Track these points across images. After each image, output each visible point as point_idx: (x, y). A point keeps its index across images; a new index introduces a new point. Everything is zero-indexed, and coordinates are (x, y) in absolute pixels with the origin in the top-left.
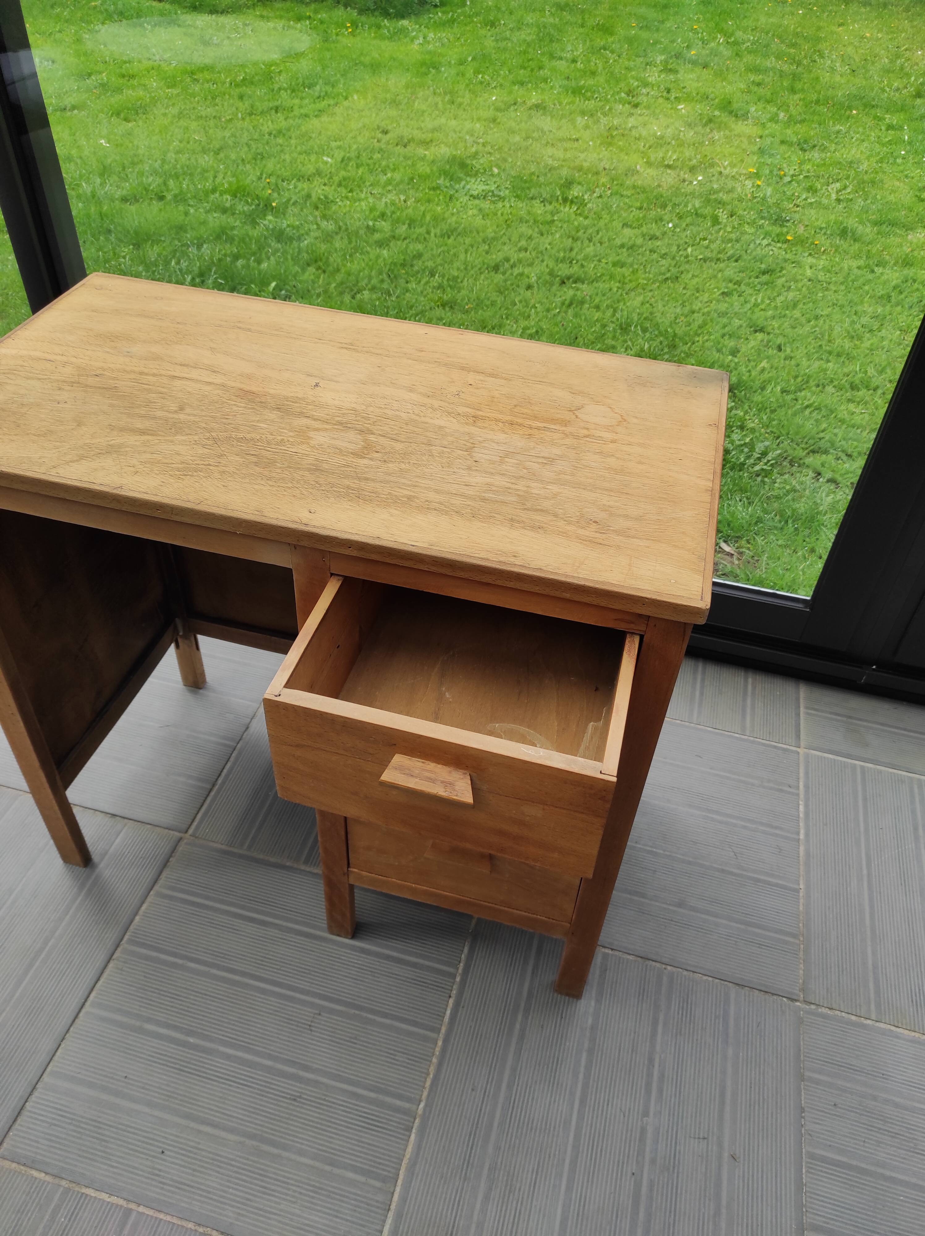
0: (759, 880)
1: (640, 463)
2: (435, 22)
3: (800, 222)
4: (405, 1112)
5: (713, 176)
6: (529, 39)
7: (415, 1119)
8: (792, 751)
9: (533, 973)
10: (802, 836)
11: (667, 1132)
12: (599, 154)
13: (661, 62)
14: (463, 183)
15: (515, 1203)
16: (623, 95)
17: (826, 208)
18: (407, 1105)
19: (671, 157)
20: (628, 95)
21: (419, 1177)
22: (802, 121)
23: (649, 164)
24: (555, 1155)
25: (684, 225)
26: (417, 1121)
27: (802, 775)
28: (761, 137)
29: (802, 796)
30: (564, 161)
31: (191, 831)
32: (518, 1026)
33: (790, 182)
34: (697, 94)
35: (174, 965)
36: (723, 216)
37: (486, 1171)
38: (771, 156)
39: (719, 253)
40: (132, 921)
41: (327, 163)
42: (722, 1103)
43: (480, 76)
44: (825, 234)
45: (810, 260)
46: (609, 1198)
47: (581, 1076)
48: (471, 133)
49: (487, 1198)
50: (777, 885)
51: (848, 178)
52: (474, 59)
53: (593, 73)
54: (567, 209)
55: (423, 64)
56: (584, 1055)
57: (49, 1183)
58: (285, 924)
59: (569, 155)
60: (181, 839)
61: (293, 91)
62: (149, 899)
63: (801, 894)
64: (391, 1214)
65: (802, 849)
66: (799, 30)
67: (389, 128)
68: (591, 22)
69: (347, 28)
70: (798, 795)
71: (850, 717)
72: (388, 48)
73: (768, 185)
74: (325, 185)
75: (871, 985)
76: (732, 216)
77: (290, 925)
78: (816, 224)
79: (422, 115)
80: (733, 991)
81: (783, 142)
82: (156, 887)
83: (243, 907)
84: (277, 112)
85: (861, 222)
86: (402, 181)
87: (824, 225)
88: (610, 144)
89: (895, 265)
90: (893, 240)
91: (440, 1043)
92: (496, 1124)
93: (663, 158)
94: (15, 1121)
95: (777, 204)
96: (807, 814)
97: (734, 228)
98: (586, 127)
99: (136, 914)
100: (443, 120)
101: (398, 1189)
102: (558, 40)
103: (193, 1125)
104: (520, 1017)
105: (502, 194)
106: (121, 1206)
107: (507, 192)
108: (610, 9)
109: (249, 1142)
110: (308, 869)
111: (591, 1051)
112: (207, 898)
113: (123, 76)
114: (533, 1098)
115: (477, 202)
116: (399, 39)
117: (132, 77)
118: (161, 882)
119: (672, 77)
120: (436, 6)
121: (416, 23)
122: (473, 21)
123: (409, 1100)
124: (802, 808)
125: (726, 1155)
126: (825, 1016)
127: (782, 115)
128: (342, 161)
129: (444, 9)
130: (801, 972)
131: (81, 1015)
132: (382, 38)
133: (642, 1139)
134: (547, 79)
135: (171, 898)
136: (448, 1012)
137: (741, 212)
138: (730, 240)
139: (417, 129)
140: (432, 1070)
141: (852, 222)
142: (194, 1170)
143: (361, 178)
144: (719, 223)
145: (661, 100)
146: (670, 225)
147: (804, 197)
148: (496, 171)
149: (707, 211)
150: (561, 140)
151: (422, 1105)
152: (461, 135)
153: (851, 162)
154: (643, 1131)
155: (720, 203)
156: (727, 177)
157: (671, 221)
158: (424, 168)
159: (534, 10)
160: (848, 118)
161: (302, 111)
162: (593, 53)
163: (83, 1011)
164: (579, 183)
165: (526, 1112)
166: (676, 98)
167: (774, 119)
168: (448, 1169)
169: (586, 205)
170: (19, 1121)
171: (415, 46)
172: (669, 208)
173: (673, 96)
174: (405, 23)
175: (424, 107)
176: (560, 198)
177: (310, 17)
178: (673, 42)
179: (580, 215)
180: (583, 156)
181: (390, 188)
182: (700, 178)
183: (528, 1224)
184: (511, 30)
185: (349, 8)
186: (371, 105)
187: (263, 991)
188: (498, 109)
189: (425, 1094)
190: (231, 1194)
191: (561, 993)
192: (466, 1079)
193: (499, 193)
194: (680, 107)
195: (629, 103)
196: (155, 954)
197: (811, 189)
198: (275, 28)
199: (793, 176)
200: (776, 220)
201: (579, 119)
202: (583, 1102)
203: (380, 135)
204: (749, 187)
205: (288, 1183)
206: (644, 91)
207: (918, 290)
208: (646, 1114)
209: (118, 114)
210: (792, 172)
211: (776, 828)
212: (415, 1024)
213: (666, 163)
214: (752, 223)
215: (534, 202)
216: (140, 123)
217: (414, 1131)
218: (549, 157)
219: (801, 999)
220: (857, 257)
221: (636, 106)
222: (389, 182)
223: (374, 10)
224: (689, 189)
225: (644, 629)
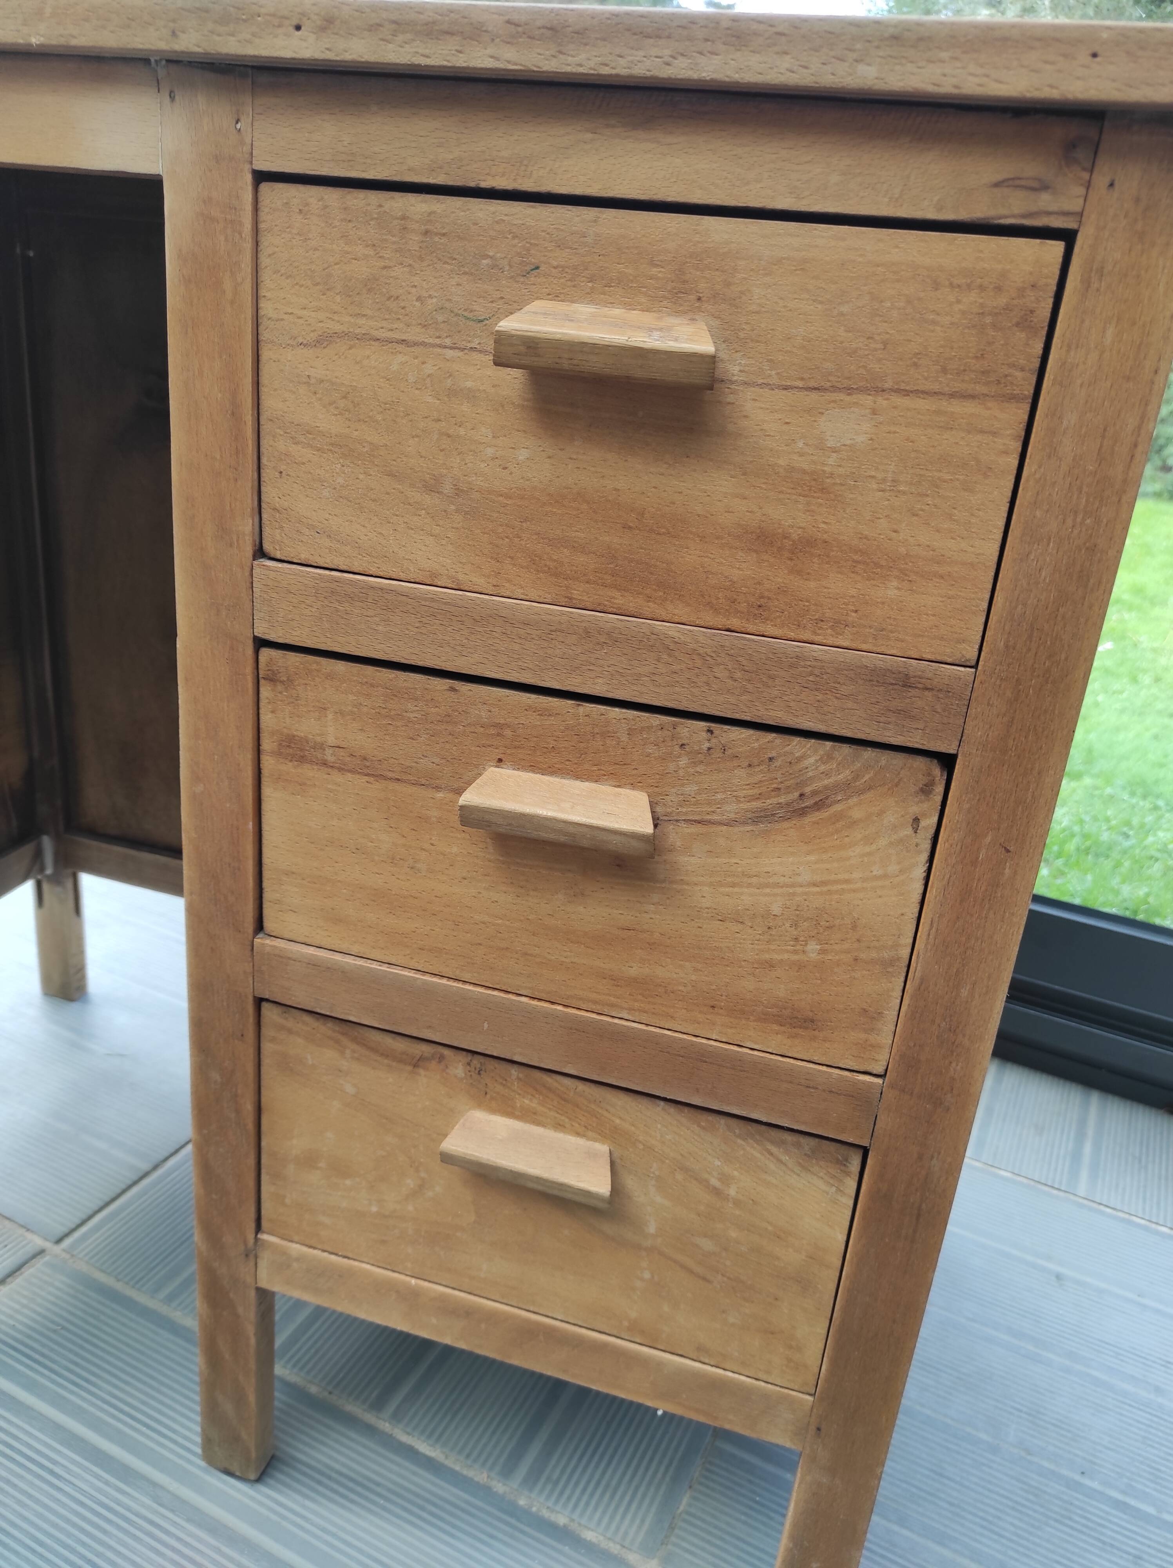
225: (1075, 205)
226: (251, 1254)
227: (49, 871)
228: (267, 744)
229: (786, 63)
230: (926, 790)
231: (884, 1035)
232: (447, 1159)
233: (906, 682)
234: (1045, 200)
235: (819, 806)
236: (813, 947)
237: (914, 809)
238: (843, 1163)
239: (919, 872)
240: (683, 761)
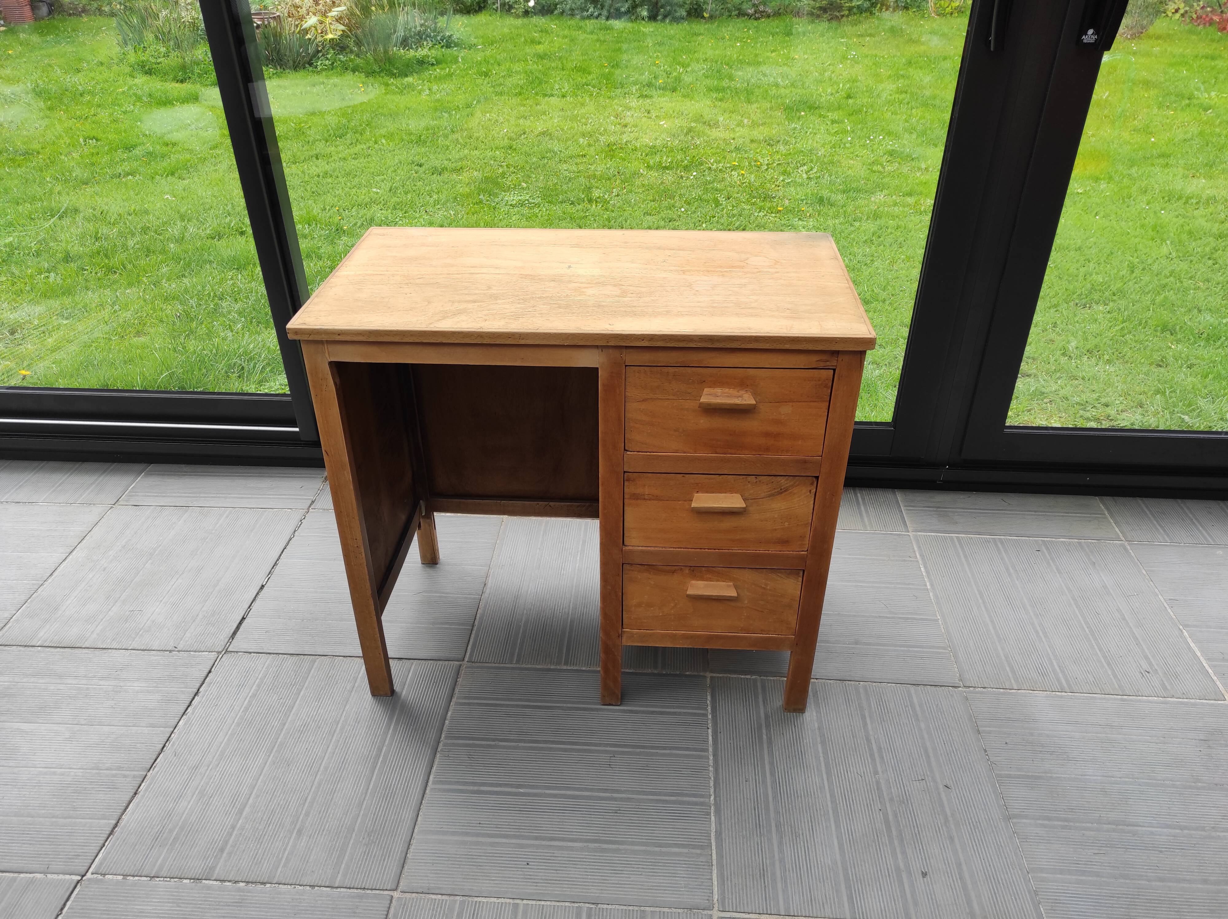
0: (908, 618)
1: (799, 280)
2: (436, 77)
3: (784, 197)
4: (702, 804)
5: (704, 171)
6: (521, 82)
7: (710, 807)
8: (905, 535)
9: (764, 703)
10: (929, 587)
11: (895, 781)
12: (606, 164)
13: (636, 90)
14: (500, 197)
15: (802, 842)
16: (612, 118)
17: (801, 185)
18: (702, 800)
19: (666, 161)
20: (617, 118)
21: (727, 841)
22: (764, 124)
23: (649, 167)
24: (820, 809)
25: (694, 208)
26: (712, 808)
27: (916, 549)
28: (734, 139)
29: (920, 562)
30: (578, 172)
31: (466, 659)
32: (765, 737)
33: (767, 170)
34: (674, 112)
35: (490, 746)
36: (722, 200)
37: (774, 828)
38: (746, 152)
39: (728, 225)
40: (443, 724)
41: (377, 193)
42: (928, 757)
43: (488, 115)
44: (807, 203)
45: (800, 223)
46: (868, 827)
47: (822, 759)
48: (494, 159)
49: (780, 843)
50: (921, 619)
51: (812, 161)
52: (478, 102)
53: (583, 105)
54: (594, 206)
55: (436, 109)
56: (820, 746)
57: (446, 900)
58: (565, 705)
59: (581, 168)
60: (460, 666)
61: (327, 141)
62: (451, 708)
63: (940, 623)
64: (715, 867)
65: (931, 594)
66: (741, 57)
67: (422, 161)
68: (570, 65)
69: (359, 88)
70: (918, 561)
71: (939, 507)
72: (402, 101)
73: (751, 173)
74: (381, 210)
75: (1008, 669)
76: (729, 199)
77: (569, 705)
78: (798, 197)
79: (447, 149)
80: (912, 689)
81: (752, 141)
82: (454, 700)
83: (529, 701)
84: (317, 159)
85: (831, 191)
86: (448, 201)
87: (803, 198)
88: (612, 157)
89: (867, 219)
90: (861, 202)
91: (711, 758)
92: (771, 799)
93: (660, 162)
94: (403, 867)
95: (762, 185)
96: (927, 572)
97: (733, 206)
98: (590, 145)
99: (445, 719)
100: (466, 151)
101: (714, 852)
102: (546, 82)
103: (544, 843)
104: (764, 731)
105: (536, 201)
106: (509, 903)
107: (540, 199)
108: (582, 55)
109: (592, 845)
110: (569, 668)
111: (823, 743)
112: (497, 699)
113: (167, 145)
114: (792, 779)
115: (516, 209)
116: (409, 92)
117: (174, 144)
118: (456, 696)
119: (648, 101)
120: (433, 65)
121: (419, 79)
122: (469, 74)
123: (702, 796)
124: (922, 569)
125: (941, 786)
126: (981, 693)
127: (746, 121)
128: (390, 190)
129: (440, 66)
130: (956, 669)
131: (427, 791)
132: (394, 93)
133: (879, 788)
134: (545, 112)
135: (469, 704)
136: (710, 738)
137: (736, 195)
138: (734, 216)
139: (446, 160)
140: (711, 775)
141: (825, 193)
142: (556, 870)
143: (412, 202)
144: (721, 205)
145: (644, 119)
146: (683, 210)
147: (781, 178)
148: (524, 185)
149: (709, 196)
150: (571, 157)
151: (712, 798)
152: (485, 161)
153: (811, 150)
154: (878, 783)
155: (717, 190)
156: (715, 171)
157: (682, 207)
158: (463, 189)
159: (518, 61)
160: (799, 118)
161: (340, 156)
162: (578, 89)
163: (428, 788)
164: (597, 188)
165: (790, 788)
166: (656, 116)
167: (740, 124)
168: (746, 831)
169: (609, 203)
170: (406, 867)
171: (424, 96)
172: (677, 198)
173: (653, 114)
174: (410, 79)
175: (447, 143)
176: (586, 199)
177: (323, 83)
178: (642, 74)
179: (606, 209)
180: (593, 168)
181: (439, 206)
182: (695, 173)
183: (816, 854)
184: (503, 77)
185: (357, 73)
186: (401, 145)
187: (565, 750)
188: (510, 139)
189: (712, 790)
190: (590, 879)
191: (789, 711)
192: (739, 776)
193: (533, 201)
194: (662, 123)
195: (619, 124)
196: (471, 742)
197: (784, 173)
198: (294, 95)
199: (768, 165)
200: (765, 198)
201: (581, 140)
202: (829, 773)
203: (416, 167)
204: (736, 176)
205: (631, 864)
206: (628, 113)
207: (891, 233)
208: (876, 773)
209: (173, 174)
210: (766, 162)
211: (909, 584)
212: (687, 749)
213: (664, 165)
214: (748, 202)
215: (564, 205)
216: (196, 179)
217: (712, 814)
218: (565, 170)
219: (962, 686)
220: (836, 217)
221: (626, 126)
222: (437, 202)
223: (380, 72)
224: (688, 183)
225: (835, 364)
226: (620, 636)
227: (423, 514)
228: (625, 497)
229: (768, 345)
230: (812, 484)
231: (807, 542)
232: (689, 596)
233: (805, 462)
234: (828, 363)
235: (785, 491)
236: (786, 524)
237: (810, 489)
238: (798, 574)
239: (812, 502)
240: (749, 485)
